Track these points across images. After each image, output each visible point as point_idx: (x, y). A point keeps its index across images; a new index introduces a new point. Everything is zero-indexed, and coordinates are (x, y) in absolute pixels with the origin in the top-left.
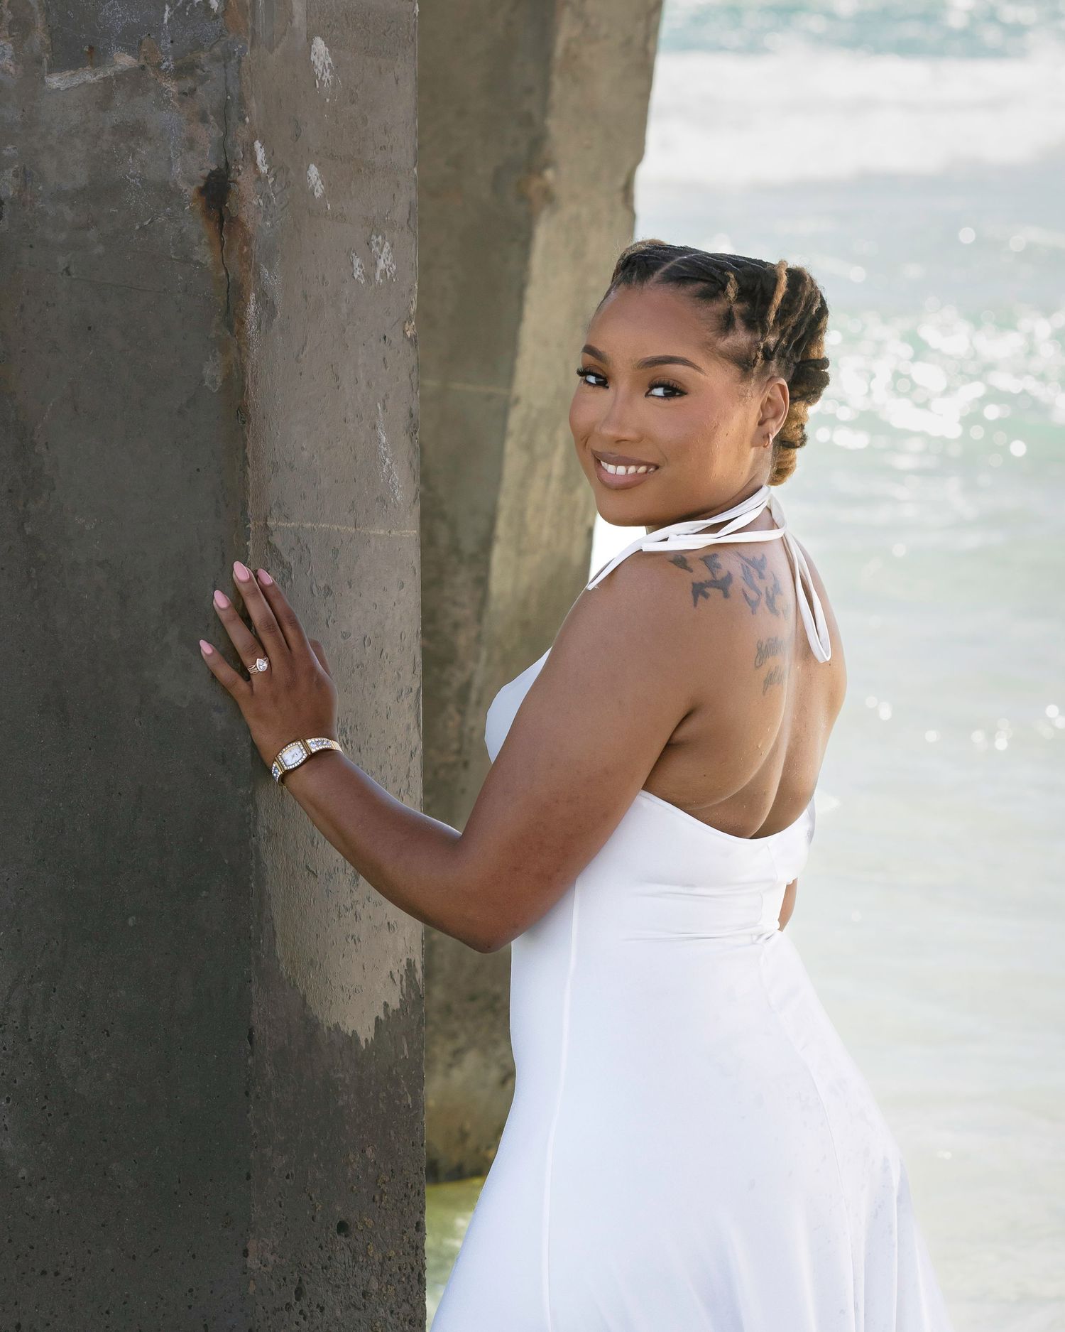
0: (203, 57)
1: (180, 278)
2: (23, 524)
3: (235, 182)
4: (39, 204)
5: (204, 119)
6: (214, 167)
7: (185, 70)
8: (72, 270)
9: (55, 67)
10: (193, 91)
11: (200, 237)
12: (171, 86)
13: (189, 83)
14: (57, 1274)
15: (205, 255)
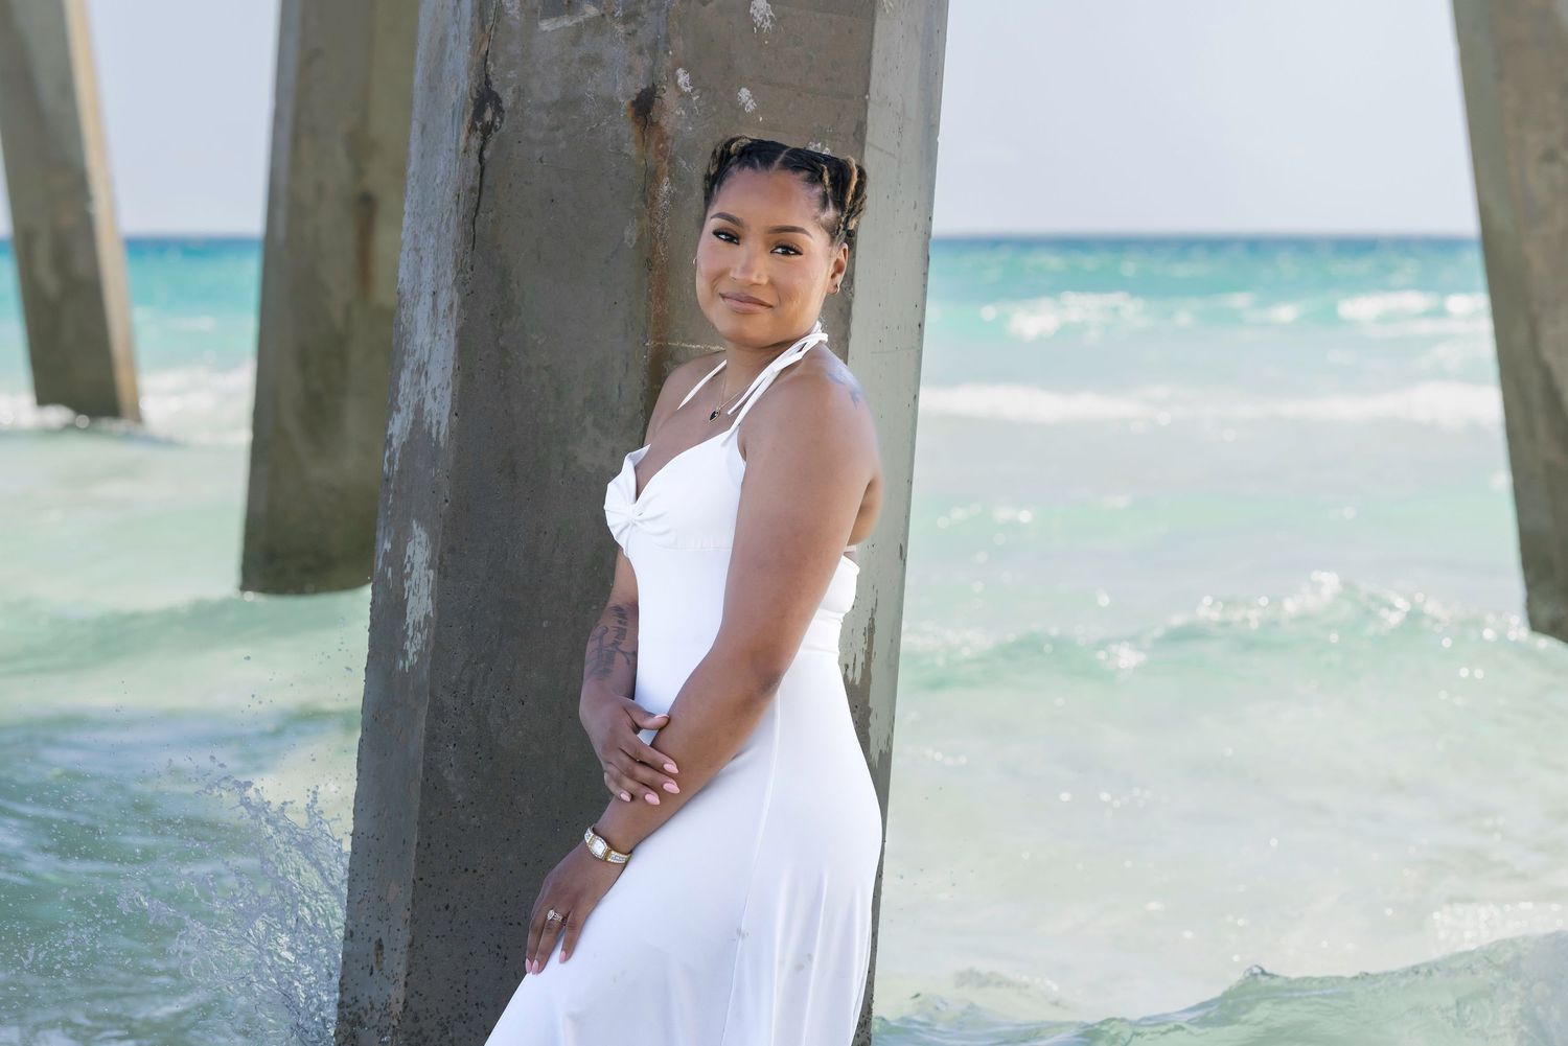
0: (643, 8)
1: (614, 165)
2: (498, 339)
3: (660, 98)
4: (527, 112)
5: (640, 52)
6: (644, 87)
7: (630, 17)
8: (544, 159)
9: (546, 15)
10: (635, 31)
11: (629, 137)
12: (620, 29)
13: (632, 26)
14: (475, 871)
15: (631, 149)
